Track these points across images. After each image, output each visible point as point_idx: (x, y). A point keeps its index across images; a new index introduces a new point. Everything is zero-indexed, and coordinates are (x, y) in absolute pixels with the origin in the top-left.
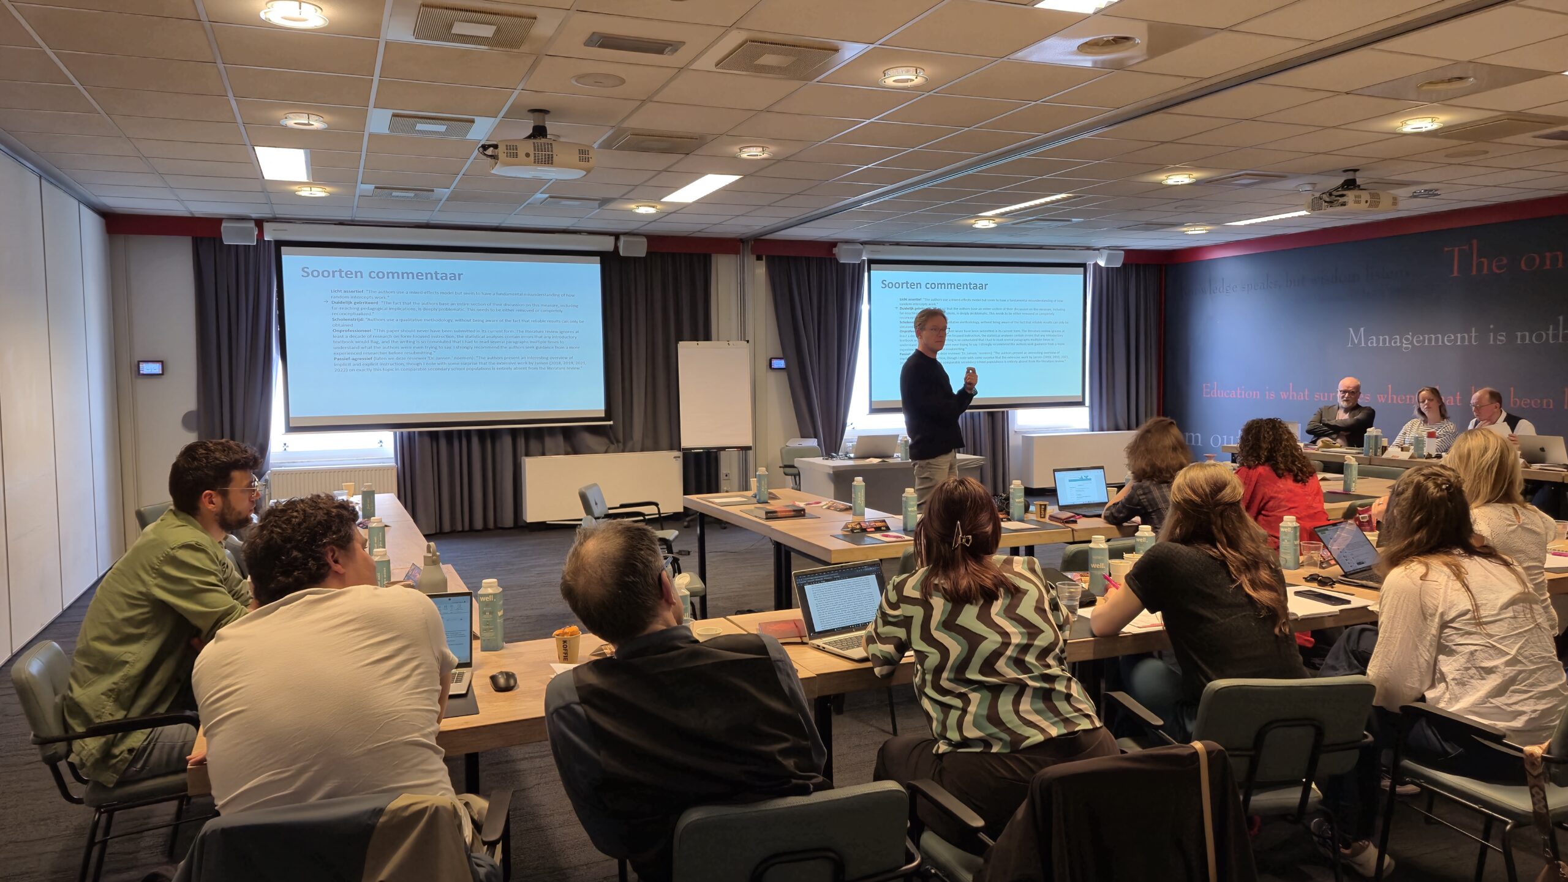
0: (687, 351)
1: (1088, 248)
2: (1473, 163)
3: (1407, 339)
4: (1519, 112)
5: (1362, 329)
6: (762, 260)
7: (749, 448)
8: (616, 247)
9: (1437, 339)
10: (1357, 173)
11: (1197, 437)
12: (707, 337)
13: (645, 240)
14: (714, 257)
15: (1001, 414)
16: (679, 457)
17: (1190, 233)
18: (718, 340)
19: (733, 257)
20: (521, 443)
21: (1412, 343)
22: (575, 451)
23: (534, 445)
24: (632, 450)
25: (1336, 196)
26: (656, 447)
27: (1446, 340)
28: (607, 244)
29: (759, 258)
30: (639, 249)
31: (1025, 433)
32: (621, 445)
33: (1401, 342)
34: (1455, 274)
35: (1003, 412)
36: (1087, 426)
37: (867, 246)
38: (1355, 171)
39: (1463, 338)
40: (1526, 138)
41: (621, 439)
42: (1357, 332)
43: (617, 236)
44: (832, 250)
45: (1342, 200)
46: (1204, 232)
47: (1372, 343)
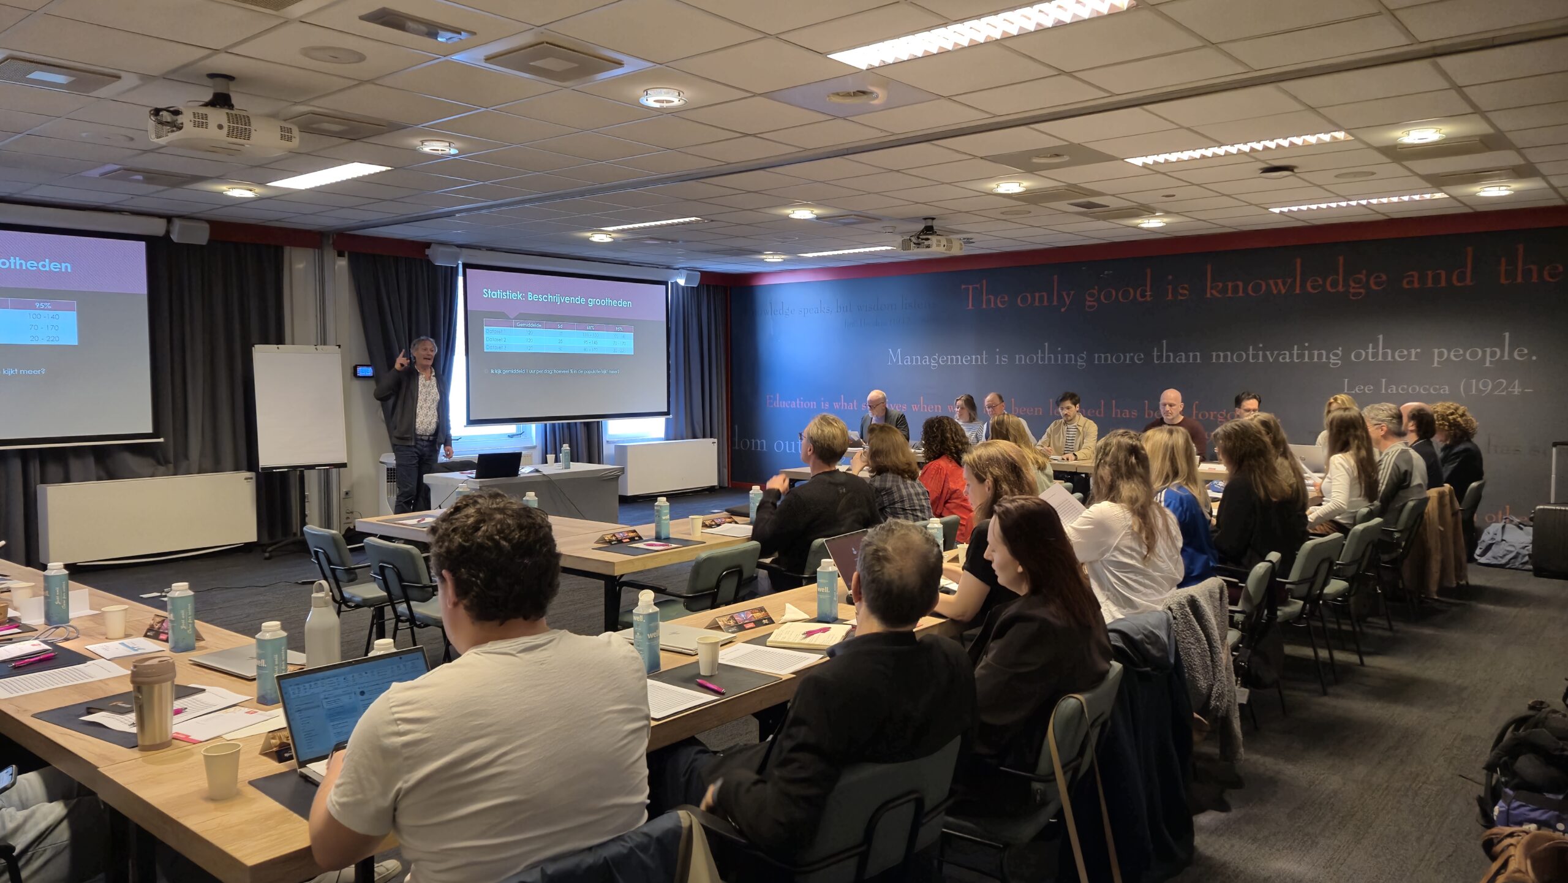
0: (263, 357)
1: (668, 268)
2: (1013, 220)
3: (934, 359)
4: (1075, 185)
5: (899, 350)
6: (344, 256)
7: (344, 465)
8: (168, 232)
9: (957, 359)
10: (934, 221)
11: (762, 444)
12: (280, 340)
13: (207, 226)
14: (287, 250)
15: (596, 424)
16: (251, 478)
17: (768, 260)
18: (293, 344)
19: (310, 251)
20: (35, 468)
21: (938, 362)
22: (111, 476)
23: (53, 469)
24: (188, 472)
25: (922, 239)
26: (217, 468)
27: (964, 360)
28: (157, 227)
29: (341, 254)
30: (200, 236)
31: (618, 442)
32: (171, 466)
33: (930, 361)
34: (970, 306)
35: (598, 422)
36: (662, 434)
37: (463, 249)
38: (933, 219)
39: (977, 359)
40: (1063, 205)
41: (172, 460)
42: (895, 353)
43: (169, 219)
44: (424, 251)
45: (926, 243)
46: (780, 260)
47: (907, 362)
